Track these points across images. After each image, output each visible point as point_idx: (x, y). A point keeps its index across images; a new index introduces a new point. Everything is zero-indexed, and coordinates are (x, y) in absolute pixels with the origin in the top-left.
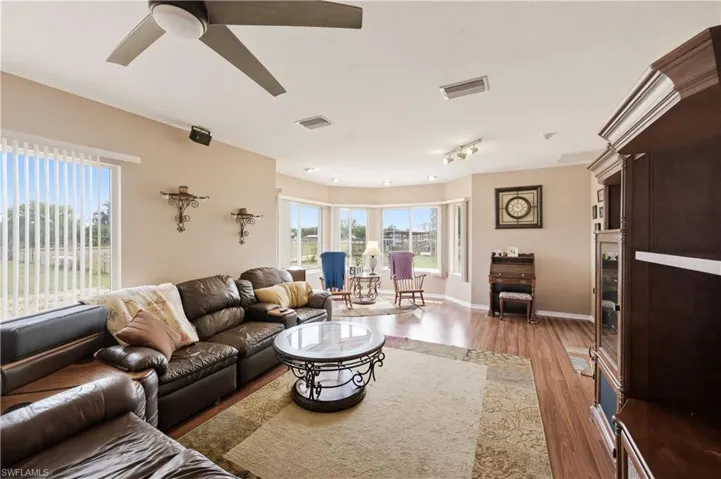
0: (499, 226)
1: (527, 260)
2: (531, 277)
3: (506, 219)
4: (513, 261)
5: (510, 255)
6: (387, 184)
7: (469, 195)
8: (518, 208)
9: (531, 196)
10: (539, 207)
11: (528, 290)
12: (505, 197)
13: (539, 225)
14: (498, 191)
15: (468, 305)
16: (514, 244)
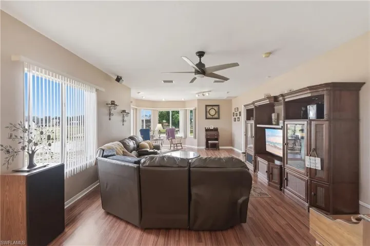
0: (207, 118)
1: (216, 130)
2: (218, 135)
3: (209, 116)
4: (212, 130)
5: (211, 128)
6: (164, 100)
7: (197, 106)
8: (212, 112)
9: (216, 108)
10: (218, 112)
11: (217, 139)
12: (209, 108)
13: (218, 118)
14: (206, 106)
15: (196, 147)
16: (212, 124)
